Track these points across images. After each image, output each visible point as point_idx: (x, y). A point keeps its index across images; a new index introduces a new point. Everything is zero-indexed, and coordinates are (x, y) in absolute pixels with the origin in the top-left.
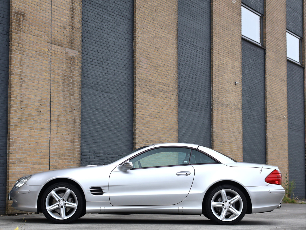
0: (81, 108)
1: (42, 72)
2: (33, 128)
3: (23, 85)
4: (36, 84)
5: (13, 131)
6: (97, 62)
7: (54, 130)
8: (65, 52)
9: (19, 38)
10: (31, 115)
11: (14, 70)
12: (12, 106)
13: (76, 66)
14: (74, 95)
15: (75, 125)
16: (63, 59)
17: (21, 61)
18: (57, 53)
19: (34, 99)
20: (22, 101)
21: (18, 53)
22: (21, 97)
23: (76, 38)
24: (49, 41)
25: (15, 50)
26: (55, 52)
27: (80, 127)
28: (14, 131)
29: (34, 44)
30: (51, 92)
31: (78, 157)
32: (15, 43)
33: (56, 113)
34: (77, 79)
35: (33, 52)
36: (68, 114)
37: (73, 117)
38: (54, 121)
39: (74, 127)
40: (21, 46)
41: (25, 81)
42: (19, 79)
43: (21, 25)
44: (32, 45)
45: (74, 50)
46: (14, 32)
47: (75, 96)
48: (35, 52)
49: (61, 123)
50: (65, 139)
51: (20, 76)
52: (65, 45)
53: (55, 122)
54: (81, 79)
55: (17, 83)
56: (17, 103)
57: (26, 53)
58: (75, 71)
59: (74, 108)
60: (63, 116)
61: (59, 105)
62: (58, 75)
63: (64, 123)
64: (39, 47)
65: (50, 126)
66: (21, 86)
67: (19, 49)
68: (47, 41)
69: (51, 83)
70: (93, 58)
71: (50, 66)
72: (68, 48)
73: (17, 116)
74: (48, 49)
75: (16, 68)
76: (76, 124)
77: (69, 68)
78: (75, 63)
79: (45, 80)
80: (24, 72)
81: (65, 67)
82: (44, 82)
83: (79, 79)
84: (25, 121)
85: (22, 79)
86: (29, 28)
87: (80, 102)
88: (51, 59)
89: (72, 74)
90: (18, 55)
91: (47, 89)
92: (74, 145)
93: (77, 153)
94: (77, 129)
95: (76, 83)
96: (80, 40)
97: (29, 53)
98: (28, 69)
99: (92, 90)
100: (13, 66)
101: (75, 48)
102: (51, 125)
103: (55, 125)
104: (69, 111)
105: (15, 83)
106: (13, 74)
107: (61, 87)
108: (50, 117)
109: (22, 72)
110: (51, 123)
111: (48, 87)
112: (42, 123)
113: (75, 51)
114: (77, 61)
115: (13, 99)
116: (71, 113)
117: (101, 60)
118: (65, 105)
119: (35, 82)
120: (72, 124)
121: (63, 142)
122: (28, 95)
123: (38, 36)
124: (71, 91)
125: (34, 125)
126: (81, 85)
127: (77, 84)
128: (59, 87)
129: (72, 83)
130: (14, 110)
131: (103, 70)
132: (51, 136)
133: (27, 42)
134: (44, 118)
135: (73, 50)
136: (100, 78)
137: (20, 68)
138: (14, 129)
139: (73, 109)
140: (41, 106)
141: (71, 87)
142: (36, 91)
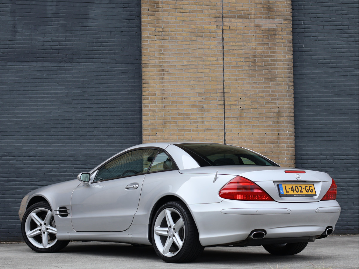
0: (293, 96)
1: (204, 58)
2: (187, 129)
3: (165, 77)
4: (191, 73)
5: (148, 136)
6: (334, 27)
7: (233, 129)
8: (253, 24)
9: (155, 20)
10: (184, 114)
11: (149, 61)
12: (146, 106)
13: (278, 41)
14: (276, 79)
15: (279, 120)
16: (250, 34)
17: (161, 48)
18: (235, 29)
19: (188, 93)
20: (164, 98)
21: (155, 39)
22: (163, 93)
23: (278, 3)
24: (217, 16)
25: (148, 37)
26: (231, 27)
27: (291, 121)
28: (151, 136)
29: (185, 24)
30: (225, 80)
31: (289, 163)
32: (150, 28)
33: (237, 106)
34: (282, 57)
35: (185, 34)
36: (264, 106)
37: (277, 110)
38: (233, 118)
39: (278, 123)
40: (161, 29)
41: (170, 72)
42: (157, 71)
43: (160, 3)
44: (183, 25)
45: (273, 19)
46: (146, 14)
47: (278, 81)
48: (190, 33)
49: (248, 119)
50: (259, 139)
51: (159, 67)
52: (253, 16)
53: (235, 119)
54: (292, 57)
55: (155, 77)
56: (155, 102)
57: (170, 37)
58: (277, 47)
59: (277, 97)
60: (252, 110)
61: (242, 96)
62: (239, 56)
63: (254, 119)
64: (196, 26)
65: (224, 124)
66: (163, 79)
67: (156, 34)
68: (214, 16)
69: (224, 69)
70: (324, 23)
71: (221, 48)
72: (261, 18)
73: (154, 117)
74: (217, 26)
75: (151, 58)
76: (282, 118)
77: (263, 44)
78: (277, 37)
79: (211, 66)
80: (167, 61)
81: (254, 44)
82: (209, 70)
83: (287, 57)
84: (172, 123)
85: (163, 70)
86: (176, 5)
87: (291, 88)
88: (223, 38)
89: (271, 52)
90: (155, 41)
91: (217, 78)
92: (278, 146)
93: (286, 157)
94: (285, 125)
95: (281, 63)
96: (287, 4)
97: (176, 36)
98: (176, 57)
99: (324, 68)
100: (146, 57)
101: (276, 17)
102: (226, 123)
103: (236, 123)
104: (266, 102)
105: (149, 77)
106: (147, 66)
107: (245, 72)
108: (224, 113)
109: (164, 61)
110: (226, 121)
111: (219, 74)
112: (206, 123)
113: (276, 20)
114: (280, 33)
115: (148, 96)
116: (271, 104)
117: (345, 24)
118: (255, 95)
119: (190, 72)
120: (272, 119)
121: (254, 144)
122: (176, 89)
123: (194, 12)
124: (269, 75)
125: (191, 125)
126: (292, 65)
127: (283, 64)
128: (241, 72)
129: (270, 64)
130: (149, 110)
131: (351, 37)
132: (226, 138)
133: (172, 22)
134: (211, 115)
135: (271, 20)
136: (343, 50)
137: (160, 57)
138: (150, 133)
139: (275, 99)
140: (204, 101)
141: (270, 70)
142: (192, 82)
